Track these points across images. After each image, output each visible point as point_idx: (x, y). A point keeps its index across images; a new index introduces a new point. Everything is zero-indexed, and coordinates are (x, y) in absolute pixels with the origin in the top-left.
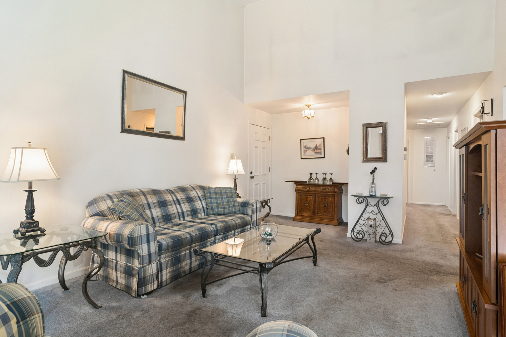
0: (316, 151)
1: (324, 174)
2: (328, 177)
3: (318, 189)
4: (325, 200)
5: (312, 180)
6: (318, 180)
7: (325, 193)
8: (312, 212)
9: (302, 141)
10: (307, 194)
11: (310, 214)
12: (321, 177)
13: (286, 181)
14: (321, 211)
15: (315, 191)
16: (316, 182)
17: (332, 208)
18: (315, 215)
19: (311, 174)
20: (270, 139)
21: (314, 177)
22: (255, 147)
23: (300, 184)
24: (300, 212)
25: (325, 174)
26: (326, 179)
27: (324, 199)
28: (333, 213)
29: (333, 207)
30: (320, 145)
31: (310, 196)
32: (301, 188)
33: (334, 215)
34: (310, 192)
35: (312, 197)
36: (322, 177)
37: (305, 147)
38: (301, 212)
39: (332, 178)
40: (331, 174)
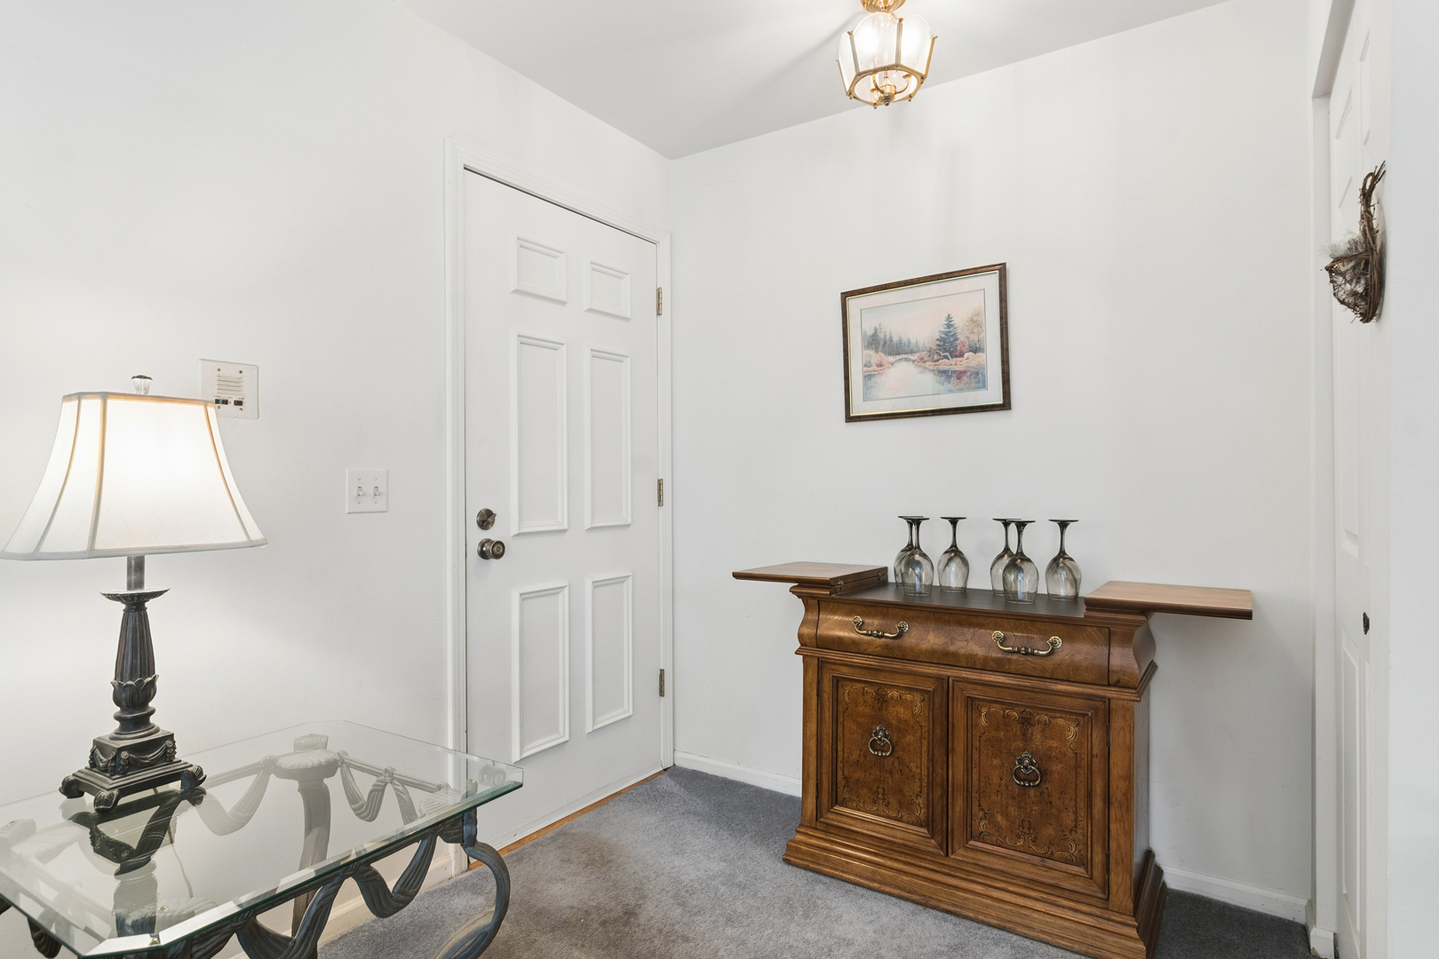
0: (945, 364)
1: (1006, 523)
2: (1040, 545)
3: (972, 643)
4: (1025, 737)
5: (918, 564)
6: (965, 562)
7: (1027, 683)
8: (921, 813)
9: (853, 303)
10: (880, 679)
11: (908, 832)
12: (983, 544)
13: (737, 576)
14: (989, 816)
15: (946, 654)
16: (953, 579)
17: (1090, 805)
18: (946, 847)
19: (915, 522)
20: (659, 305)
21: (934, 541)
22: (524, 341)
23: (834, 601)
24: (835, 801)
25: (1021, 525)
26: (1025, 566)
27: (1017, 728)
28: (1098, 849)
29: (1098, 804)
30: (976, 322)
31: (910, 690)
32: (837, 626)
33: (1107, 870)
34: (903, 659)
35: (918, 697)
36: (996, 539)
37: (873, 342)
38: (844, 804)
39: (1069, 552)
40: (1063, 525)
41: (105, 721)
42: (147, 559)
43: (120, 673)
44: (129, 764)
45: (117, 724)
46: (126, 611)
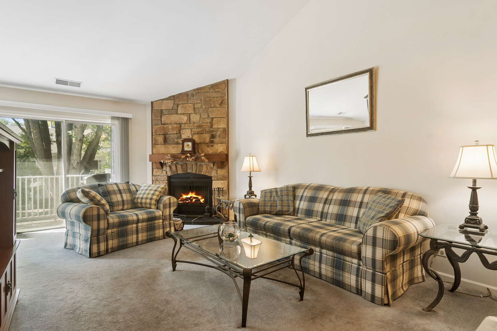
41: (467, 213)
42: (477, 180)
43: (470, 204)
44: (468, 222)
45: (470, 214)
46: (472, 191)
